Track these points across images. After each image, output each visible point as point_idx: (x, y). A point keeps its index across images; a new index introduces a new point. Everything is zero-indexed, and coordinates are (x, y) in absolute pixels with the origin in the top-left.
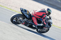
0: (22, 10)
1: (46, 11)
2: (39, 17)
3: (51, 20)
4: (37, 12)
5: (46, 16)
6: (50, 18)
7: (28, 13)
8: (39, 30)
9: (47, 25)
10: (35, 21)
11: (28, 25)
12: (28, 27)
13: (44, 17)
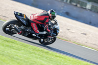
0: (16, 15)
2: (40, 23)
7: (25, 18)
11: (27, 35)
13: (47, 21)
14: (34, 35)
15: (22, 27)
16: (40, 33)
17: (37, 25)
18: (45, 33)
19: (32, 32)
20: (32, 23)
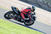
0: (12, 8)
1: (31, 8)
2: (26, 13)
3: (35, 15)
4: (24, 9)
5: (31, 12)
6: (35, 14)
8: (26, 23)
9: (32, 19)
10: (23, 16)
12: (18, 21)
14: (22, 20)
16: (26, 19)
18: (28, 19)
20: (21, 13)
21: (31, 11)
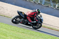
14: (29, 23)
15: (22, 19)
17: (31, 18)
18: (35, 22)
19: (28, 21)
21: (37, 13)
